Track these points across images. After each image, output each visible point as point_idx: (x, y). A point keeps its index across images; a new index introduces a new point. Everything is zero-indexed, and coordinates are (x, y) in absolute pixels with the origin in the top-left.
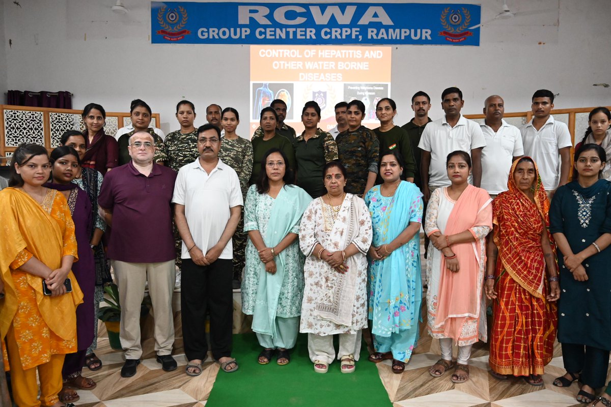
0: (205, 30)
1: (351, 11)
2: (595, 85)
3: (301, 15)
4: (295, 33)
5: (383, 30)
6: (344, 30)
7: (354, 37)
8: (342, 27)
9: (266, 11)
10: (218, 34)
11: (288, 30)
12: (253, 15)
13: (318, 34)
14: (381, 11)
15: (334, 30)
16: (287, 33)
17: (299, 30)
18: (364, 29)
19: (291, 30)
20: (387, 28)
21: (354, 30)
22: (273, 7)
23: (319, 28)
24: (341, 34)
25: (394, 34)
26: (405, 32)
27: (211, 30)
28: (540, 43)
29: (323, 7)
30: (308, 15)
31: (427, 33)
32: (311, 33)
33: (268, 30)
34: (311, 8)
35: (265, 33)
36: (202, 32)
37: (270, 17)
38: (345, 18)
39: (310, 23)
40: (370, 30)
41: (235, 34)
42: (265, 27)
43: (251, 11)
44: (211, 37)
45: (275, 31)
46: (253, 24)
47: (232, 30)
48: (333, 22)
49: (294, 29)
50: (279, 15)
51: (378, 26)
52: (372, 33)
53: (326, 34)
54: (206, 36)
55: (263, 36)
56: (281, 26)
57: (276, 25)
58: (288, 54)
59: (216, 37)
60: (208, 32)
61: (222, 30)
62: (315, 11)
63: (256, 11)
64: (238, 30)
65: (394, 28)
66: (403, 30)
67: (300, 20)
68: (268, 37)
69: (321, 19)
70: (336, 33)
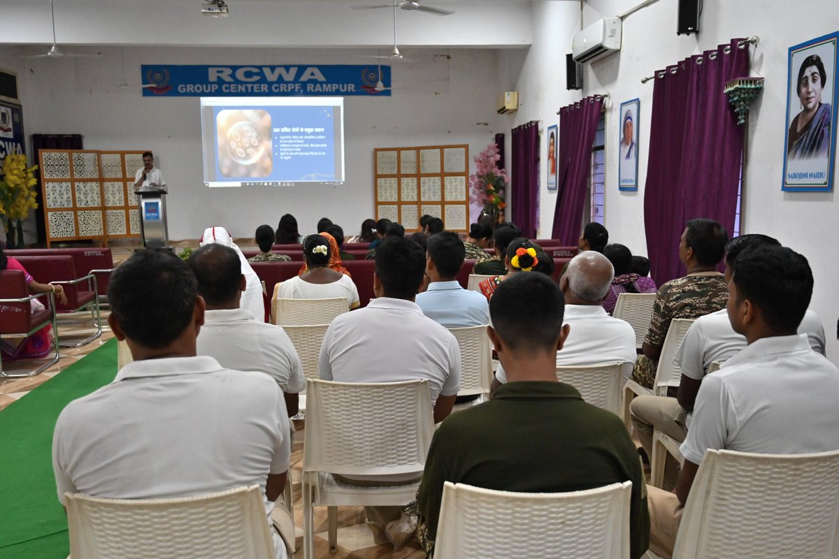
0: (184, 86)
1: (293, 71)
2: (478, 124)
3: (257, 74)
4: (252, 88)
5: (318, 85)
6: (289, 85)
7: (296, 90)
8: (287, 83)
9: (230, 71)
10: (194, 89)
11: (247, 85)
12: (220, 75)
13: (270, 88)
14: (316, 71)
15: (281, 85)
16: (247, 88)
17: (255, 85)
18: (304, 85)
19: (249, 86)
20: (321, 83)
21: (297, 85)
22: (235, 68)
23: (270, 84)
24: (287, 88)
25: (327, 88)
26: (335, 87)
27: (188, 86)
28: (436, 93)
29: (273, 68)
30: (261, 74)
31: (351, 87)
32: (264, 88)
33: (232, 86)
34: (264, 69)
35: (229, 88)
36: (182, 87)
37: (233, 76)
38: (290, 76)
39: (263, 80)
40: (308, 85)
41: (207, 89)
42: (230, 83)
43: (218, 72)
44: (188, 91)
45: (237, 87)
46: (220, 81)
47: (204, 86)
48: (281, 80)
49: (251, 85)
50: (240, 75)
51: (315, 82)
52: (310, 87)
53: (276, 88)
54: (184, 91)
55: (228, 91)
56: (242, 83)
57: (237, 82)
59: (193, 91)
60: (186, 87)
61: (197, 86)
62: (267, 71)
63: (222, 72)
64: (209, 86)
65: (327, 83)
66: (334, 85)
67: (256, 78)
68: (232, 91)
69: (271, 77)
70: (283, 87)
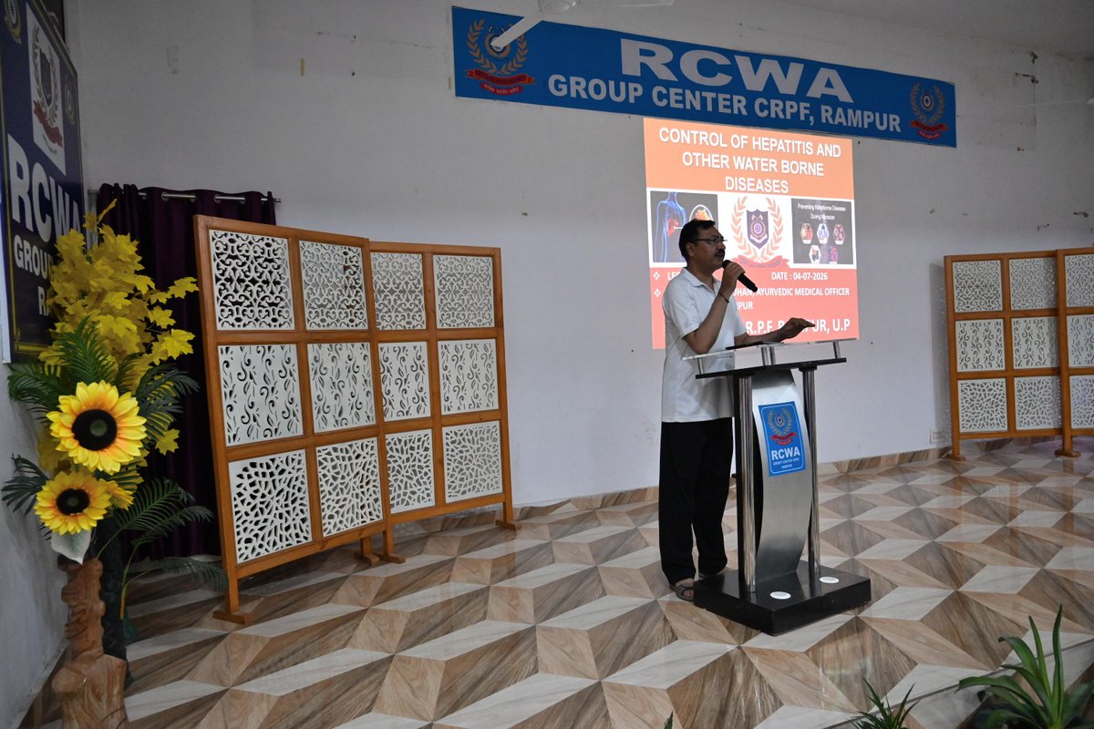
0: (563, 79)
1: (796, 71)
2: (1075, 214)
3: (723, 69)
4: (715, 101)
5: (840, 110)
6: (788, 103)
7: (802, 118)
8: (785, 98)
9: (667, 55)
10: (586, 90)
11: (704, 94)
12: (647, 60)
13: (749, 107)
14: (834, 76)
15: (773, 102)
16: (704, 100)
17: (721, 96)
18: (815, 105)
19: (710, 96)
20: (845, 106)
21: (803, 105)
22: (679, 48)
23: (751, 96)
24: (784, 111)
25: (856, 118)
26: (868, 117)
27: (573, 80)
28: (1019, 150)
29: (756, 59)
30: (733, 70)
31: (894, 122)
32: (739, 104)
33: (673, 91)
34: (737, 58)
35: (667, 96)
36: (557, 82)
37: (674, 66)
38: (788, 84)
39: (737, 86)
40: (824, 108)
41: (618, 93)
42: (667, 84)
43: (643, 52)
44: (573, 94)
45: (683, 95)
46: (647, 78)
47: (612, 84)
48: (771, 89)
49: (714, 95)
50: (689, 64)
51: (833, 101)
52: (826, 113)
53: (762, 107)
54: (564, 92)
55: (664, 103)
56: (694, 87)
57: (684, 83)
58: (705, 139)
59: (584, 95)
60: (568, 83)
61: (593, 82)
62: (744, 64)
63: (651, 54)
64: (623, 85)
65: (854, 107)
66: (866, 113)
67: (722, 79)
68: (673, 105)
69: (754, 82)
70: (776, 108)
